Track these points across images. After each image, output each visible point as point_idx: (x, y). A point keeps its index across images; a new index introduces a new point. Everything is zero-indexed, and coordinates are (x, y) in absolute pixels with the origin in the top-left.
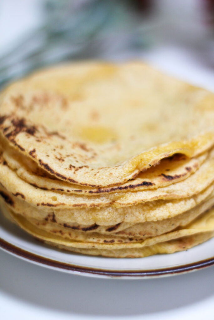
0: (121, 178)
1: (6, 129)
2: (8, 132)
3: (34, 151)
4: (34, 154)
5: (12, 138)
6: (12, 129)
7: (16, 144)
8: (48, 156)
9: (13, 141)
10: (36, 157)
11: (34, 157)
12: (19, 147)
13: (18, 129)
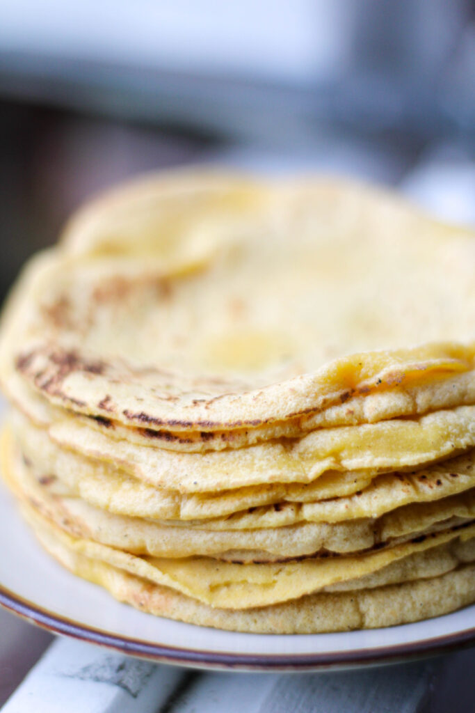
0: (316, 397)
1: (39, 375)
2: (46, 378)
3: (108, 399)
4: (108, 405)
5: (53, 388)
6: (53, 370)
7: (65, 398)
8: (142, 400)
9: (58, 394)
10: (114, 410)
11: (110, 410)
12: (73, 401)
13: (66, 368)
